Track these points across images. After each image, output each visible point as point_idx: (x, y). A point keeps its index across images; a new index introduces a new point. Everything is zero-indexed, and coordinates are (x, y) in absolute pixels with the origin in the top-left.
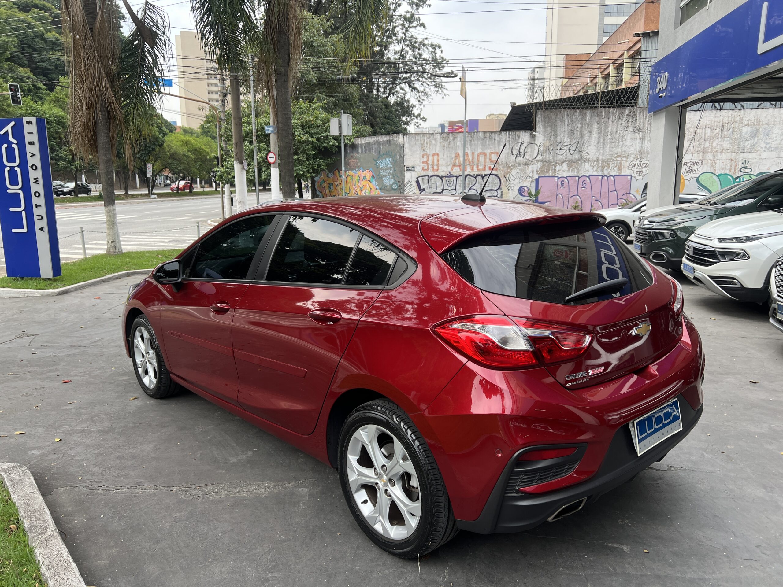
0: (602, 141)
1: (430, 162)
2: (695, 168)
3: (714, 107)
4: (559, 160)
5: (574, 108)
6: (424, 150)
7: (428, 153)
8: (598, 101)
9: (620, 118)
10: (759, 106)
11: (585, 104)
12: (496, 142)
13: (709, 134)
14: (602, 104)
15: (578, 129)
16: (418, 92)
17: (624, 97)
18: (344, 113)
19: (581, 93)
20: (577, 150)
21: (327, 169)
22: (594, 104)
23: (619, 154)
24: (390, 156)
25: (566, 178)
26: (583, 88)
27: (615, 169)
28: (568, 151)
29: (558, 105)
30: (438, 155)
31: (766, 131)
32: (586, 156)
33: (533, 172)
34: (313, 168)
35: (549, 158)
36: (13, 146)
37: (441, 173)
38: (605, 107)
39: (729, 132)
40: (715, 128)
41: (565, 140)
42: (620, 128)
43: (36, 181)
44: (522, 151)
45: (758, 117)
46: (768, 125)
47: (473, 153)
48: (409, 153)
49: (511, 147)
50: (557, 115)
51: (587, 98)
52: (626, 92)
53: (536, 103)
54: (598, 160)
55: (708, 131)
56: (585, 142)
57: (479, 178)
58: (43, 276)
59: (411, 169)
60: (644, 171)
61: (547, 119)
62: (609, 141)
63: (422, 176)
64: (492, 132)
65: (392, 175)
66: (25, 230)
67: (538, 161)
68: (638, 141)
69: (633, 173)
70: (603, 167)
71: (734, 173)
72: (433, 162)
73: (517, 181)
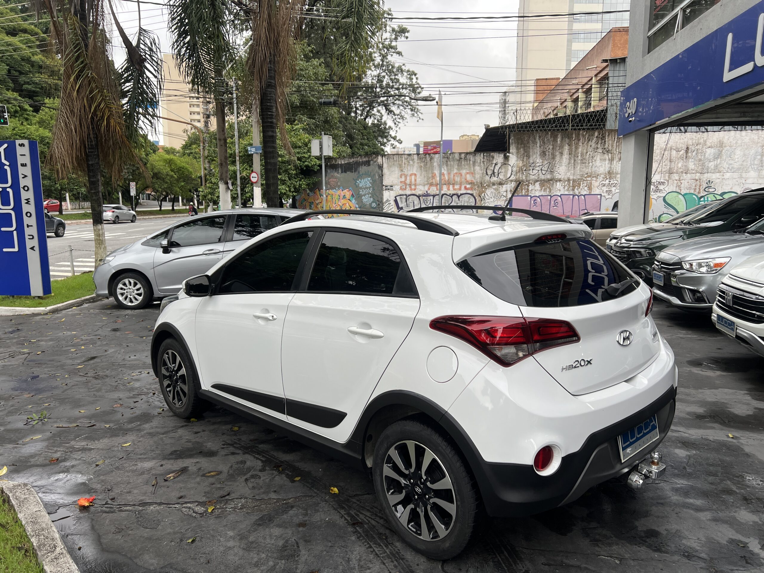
0: (573, 162)
1: (408, 182)
2: (661, 187)
3: (679, 131)
4: (532, 180)
5: (545, 130)
6: (402, 171)
7: (406, 173)
8: (569, 123)
9: (589, 140)
10: (721, 128)
11: (556, 126)
12: (471, 162)
13: (674, 155)
14: (573, 126)
15: (550, 150)
16: (394, 114)
17: (593, 119)
18: (325, 134)
19: (552, 116)
20: (549, 170)
21: (308, 188)
22: (564, 126)
23: (589, 174)
24: (369, 176)
25: (538, 197)
26: (553, 111)
27: (586, 188)
28: (540, 171)
29: (530, 127)
30: (415, 175)
31: (729, 153)
32: (557, 176)
33: (506, 191)
34: (295, 188)
35: (522, 178)
36: (6, 167)
37: (418, 192)
38: (575, 129)
39: (694, 154)
40: (680, 150)
41: (538, 161)
42: (590, 149)
43: (28, 201)
44: (496, 171)
45: (721, 139)
46: (731, 147)
47: (449, 174)
48: (388, 173)
49: (486, 167)
50: (530, 137)
51: (559, 120)
52: (596, 116)
53: (509, 125)
54: (569, 180)
55: (674, 153)
56: (557, 162)
57: (455, 197)
58: (33, 293)
59: (390, 188)
60: (613, 191)
61: (520, 141)
62: (579, 161)
63: (400, 195)
64: (467, 153)
65: (371, 194)
66: (16, 249)
67: (512, 181)
68: (607, 162)
69: (603, 192)
70: (574, 187)
71: (699, 193)
72: (411, 182)
73: (492, 200)
